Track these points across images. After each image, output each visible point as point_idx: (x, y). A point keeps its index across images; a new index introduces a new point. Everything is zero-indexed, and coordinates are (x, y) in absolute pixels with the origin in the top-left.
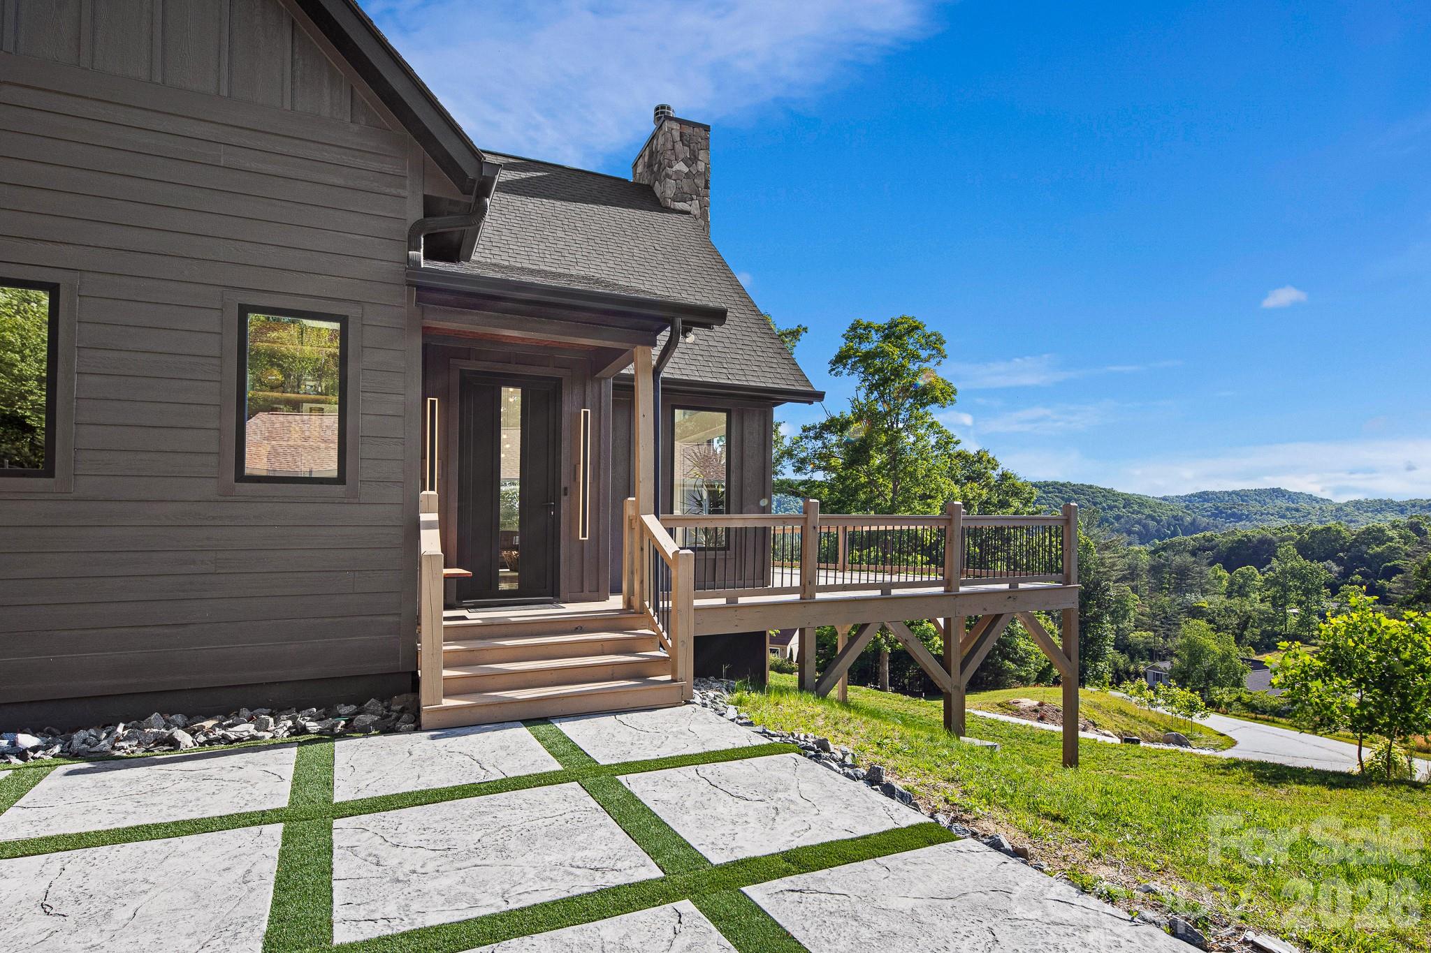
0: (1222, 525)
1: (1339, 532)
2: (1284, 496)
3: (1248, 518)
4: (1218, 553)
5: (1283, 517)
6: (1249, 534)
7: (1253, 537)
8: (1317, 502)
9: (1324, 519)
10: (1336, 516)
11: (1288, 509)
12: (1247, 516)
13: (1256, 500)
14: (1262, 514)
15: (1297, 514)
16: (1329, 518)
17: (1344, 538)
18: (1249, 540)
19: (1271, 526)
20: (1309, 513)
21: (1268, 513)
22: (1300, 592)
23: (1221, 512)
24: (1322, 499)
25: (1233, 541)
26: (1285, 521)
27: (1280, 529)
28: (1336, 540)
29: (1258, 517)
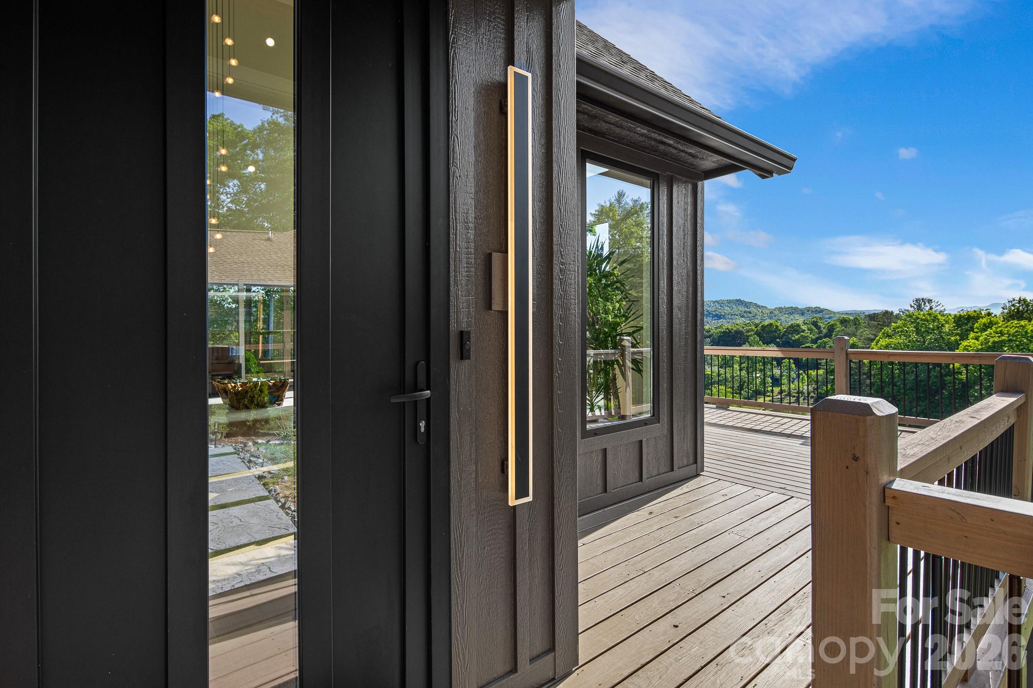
0: (711, 322)
1: (777, 326)
2: (742, 304)
3: (724, 317)
4: (713, 339)
5: (743, 317)
6: (730, 327)
7: (732, 329)
8: (760, 308)
9: (764, 318)
10: (770, 316)
11: (745, 312)
12: (724, 316)
13: (728, 306)
14: (732, 315)
15: (750, 315)
16: (766, 318)
17: (780, 330)
18: (730, 331)
19: (738, 323)
20: (756, 315)
21: (735, 315)
22: (761, 364)
23: (710, 314)
24: (762, 306)
25: (720, 332)
26: (743, 319)
27: (745, 325)
28: (775, 331)
29: (730, 317)
